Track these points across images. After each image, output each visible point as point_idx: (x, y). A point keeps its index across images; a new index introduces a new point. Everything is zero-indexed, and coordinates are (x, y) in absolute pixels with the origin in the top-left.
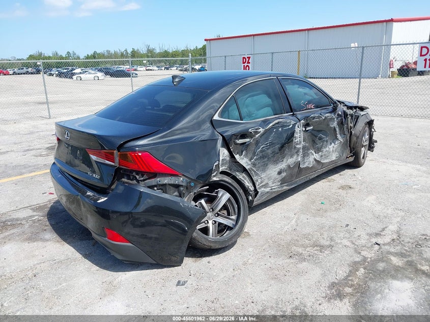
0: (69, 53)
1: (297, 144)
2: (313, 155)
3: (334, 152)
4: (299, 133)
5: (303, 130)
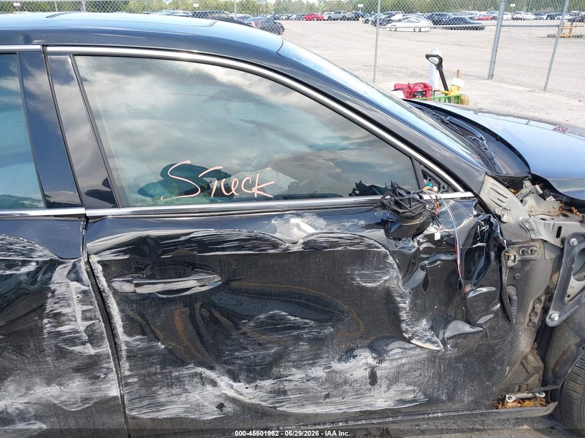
1: (73, 341)
2: (214, 384)
3: (383, 384)
4: (82, 302)
5: (115, 292)
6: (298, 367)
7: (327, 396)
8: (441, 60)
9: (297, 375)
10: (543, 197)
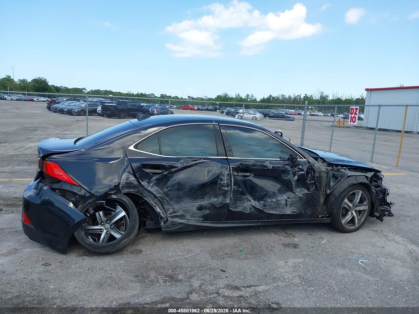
0: (248, 95)
1: (223, 186)
2: (250, 201)
3: (289, 206)
4: (227, 176)
5: (233, 174)
6: (270, 198)
7: (276, 208)
8: (282, 134)
9: (269, 200)
10: (323, 162)
